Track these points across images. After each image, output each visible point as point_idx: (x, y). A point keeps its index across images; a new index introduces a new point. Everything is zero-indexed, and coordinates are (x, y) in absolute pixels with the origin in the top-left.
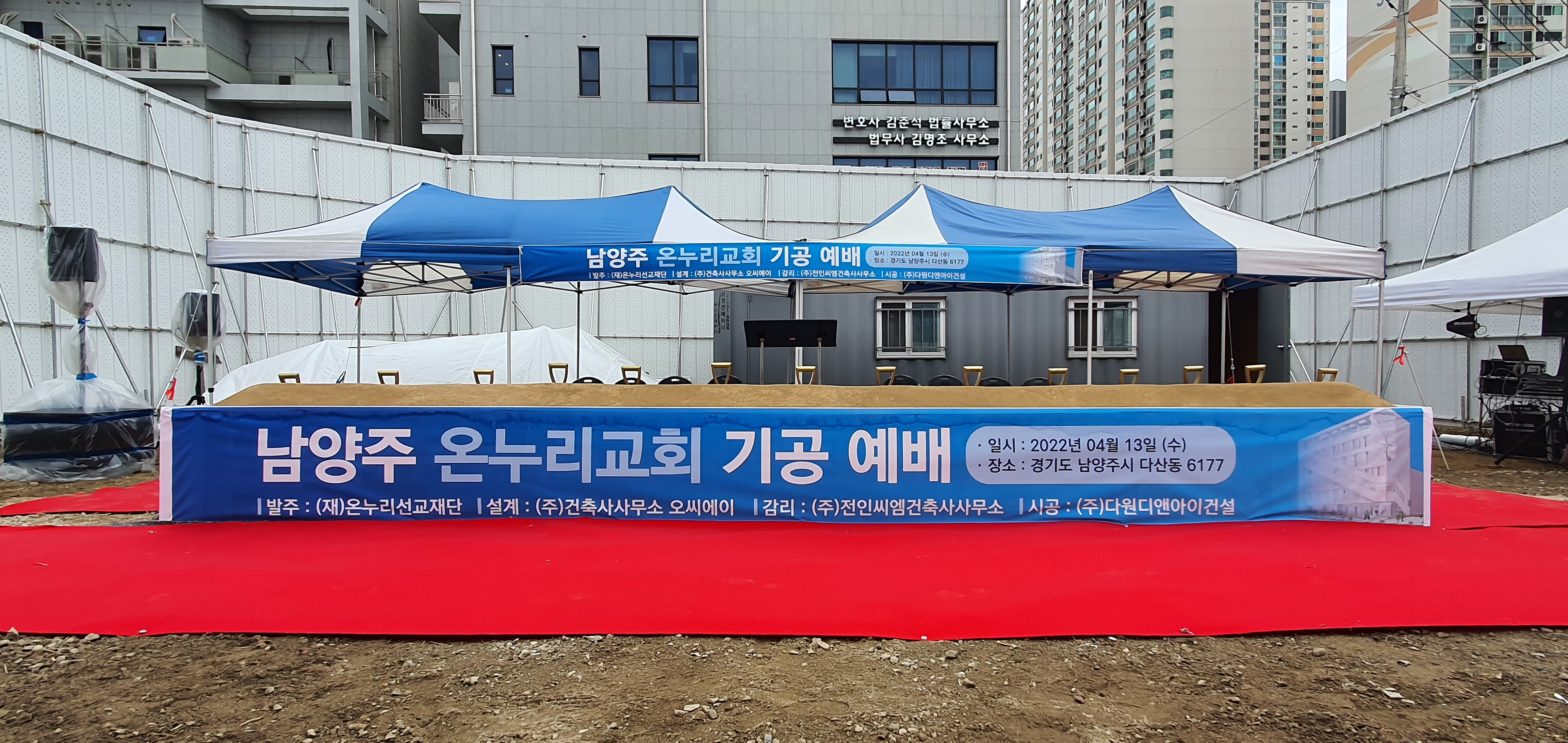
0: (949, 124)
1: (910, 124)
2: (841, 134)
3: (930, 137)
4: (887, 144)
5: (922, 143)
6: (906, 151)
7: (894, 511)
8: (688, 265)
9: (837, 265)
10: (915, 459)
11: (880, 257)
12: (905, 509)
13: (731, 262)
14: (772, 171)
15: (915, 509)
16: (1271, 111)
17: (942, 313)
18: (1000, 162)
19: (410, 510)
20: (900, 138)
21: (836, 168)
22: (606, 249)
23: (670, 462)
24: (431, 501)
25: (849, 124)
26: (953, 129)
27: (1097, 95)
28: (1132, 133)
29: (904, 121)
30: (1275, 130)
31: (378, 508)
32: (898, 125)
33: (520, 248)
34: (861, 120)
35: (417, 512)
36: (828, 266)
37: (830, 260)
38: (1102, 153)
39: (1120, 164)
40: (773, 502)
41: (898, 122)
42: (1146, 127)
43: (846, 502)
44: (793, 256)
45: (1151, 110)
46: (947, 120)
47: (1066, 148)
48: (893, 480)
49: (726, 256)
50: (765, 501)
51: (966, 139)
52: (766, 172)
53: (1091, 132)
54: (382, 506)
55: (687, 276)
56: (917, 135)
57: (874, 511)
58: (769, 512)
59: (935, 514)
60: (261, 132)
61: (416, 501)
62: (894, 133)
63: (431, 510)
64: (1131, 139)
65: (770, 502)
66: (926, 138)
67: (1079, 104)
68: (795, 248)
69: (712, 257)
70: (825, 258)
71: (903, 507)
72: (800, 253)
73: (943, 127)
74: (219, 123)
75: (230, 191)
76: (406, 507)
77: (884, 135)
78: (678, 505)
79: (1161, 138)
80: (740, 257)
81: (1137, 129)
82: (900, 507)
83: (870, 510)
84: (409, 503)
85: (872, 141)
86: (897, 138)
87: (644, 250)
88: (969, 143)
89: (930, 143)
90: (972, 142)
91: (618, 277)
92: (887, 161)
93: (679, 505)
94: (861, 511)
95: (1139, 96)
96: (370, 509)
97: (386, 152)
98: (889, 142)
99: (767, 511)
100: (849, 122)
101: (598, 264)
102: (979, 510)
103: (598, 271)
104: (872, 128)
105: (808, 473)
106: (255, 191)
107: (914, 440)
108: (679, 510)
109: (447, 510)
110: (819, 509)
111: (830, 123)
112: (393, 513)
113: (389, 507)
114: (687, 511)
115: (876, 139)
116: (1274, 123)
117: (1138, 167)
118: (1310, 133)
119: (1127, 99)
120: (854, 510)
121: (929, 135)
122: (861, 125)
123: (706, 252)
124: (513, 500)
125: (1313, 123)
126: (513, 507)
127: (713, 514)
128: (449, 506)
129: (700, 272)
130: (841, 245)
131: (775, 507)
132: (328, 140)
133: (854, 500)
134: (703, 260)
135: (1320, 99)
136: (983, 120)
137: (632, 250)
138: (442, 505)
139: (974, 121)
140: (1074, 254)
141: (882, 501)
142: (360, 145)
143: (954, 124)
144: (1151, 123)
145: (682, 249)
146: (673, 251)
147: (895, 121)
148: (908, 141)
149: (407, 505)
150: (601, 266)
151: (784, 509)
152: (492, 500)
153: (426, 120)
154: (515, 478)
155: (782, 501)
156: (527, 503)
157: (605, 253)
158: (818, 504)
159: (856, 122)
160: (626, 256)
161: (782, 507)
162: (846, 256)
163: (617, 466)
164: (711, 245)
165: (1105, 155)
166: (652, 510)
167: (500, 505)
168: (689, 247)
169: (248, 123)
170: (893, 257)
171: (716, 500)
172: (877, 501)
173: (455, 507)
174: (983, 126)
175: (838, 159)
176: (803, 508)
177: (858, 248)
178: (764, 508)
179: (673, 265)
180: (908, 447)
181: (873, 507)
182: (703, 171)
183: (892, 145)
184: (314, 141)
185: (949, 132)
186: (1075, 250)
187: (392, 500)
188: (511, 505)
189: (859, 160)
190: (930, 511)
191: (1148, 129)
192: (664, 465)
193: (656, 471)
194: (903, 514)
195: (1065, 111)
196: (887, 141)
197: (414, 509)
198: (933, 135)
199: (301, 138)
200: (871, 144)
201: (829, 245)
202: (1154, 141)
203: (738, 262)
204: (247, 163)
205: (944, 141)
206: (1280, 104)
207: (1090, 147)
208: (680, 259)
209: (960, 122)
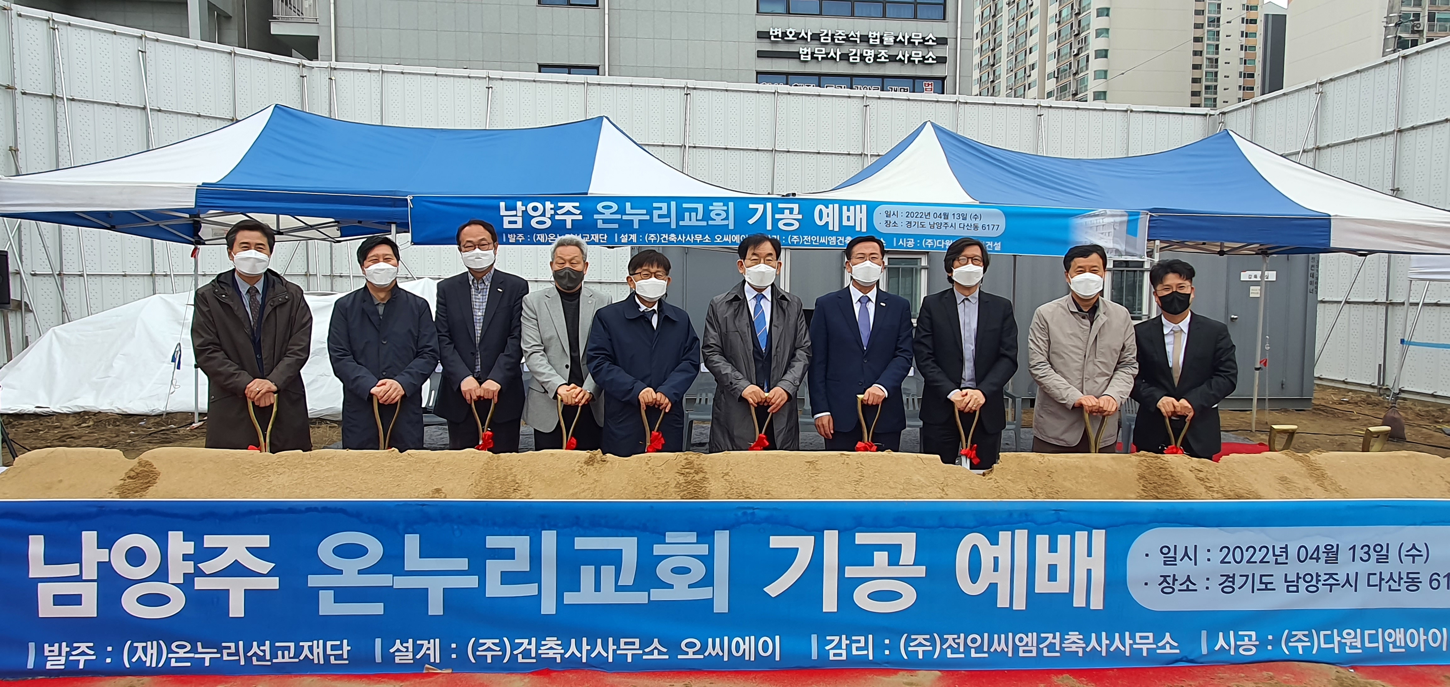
0: (892, 40)
1: (847, 39)
2: (765, 46)
3: (870, 53)
4: (820, 59)
5: (861, 60)
6: (842, 68)
7: (1021, 649)
8: (636, 226)
9: (837, 229)
10: (1052, 575)
11: (892, 219)
12: (1038, 647)
13: (694, 223)
14: (695, 89)
15: (1051, 647)
16: (1204, 33)
17: (923, 271)
18: (948, 83)
19: (268, 657)
20: (836, 54)
21: (762, 87)
22: (526, 202)
23: (681, 583)
24: (301, 644)
25: (776, 37)
26: (897, 45)
27: (1028, 11)
28: (1065, 52)
29: (840, 35)
30: (1208, 53)
31: (219, 655)
32: (833, 39)
33: (409, 198)
34: (791, 33)
35: (280, 660)
36: (824, 230)
37: (827, 223)
38: (1032, 72)
39: (1051, 85)
40: (840, 639)
41: (833, 35)
42: (1080, 46)
43: (950, 637)
44: (777, 216)
45: (1086, 28)
46: (889, 35)
47: (993, 65)
48: (1020, 604)
49: (687, 214)
50: (828, 638)
51: (910, 56)
52: (687, 91)
53: (1019, 52)
54: (225, 652)
55: (635, 241)
56: (854, 51)
57: (992, 650)
58: (835, 655)
59: (1080, 654)
60: (73, 29)
61: (277, 644)
62: (828, 47)
63: (302, 658)
64: (1064, 58)
65: (837, 638)
66: (865, 54)
67: (1009, 20)
68: (780, 206)
69: (668, 215)
70: (821, 220)
71: (1035, 644)
72: (787, 212)
73: (885, 43)
74: (20, 15)
75: (38, 98)
76: (262, 654)
77: (816, 49)
78: (693, 645)
79: (1095, 58)
80: (707, 216)
81: (1071, 48)
82: (1030, 644)
83: (986, 649)
84: (267, 647)
85: (802, 56)
86: (832, 54)
87: (577, 204)
88: (914, 61)
89: (869, 60)
90: (917, 60)
91: (542, 240)
92: (820, 79)
93: (695, 645)
94: (973, 651)
95: (1074, 13)
96: (208, 657)
97: (228, 56)
98: (822, 58)
99: (832, 652)
100: (776, 34)
101: (515, 222)
102: (1144, 647)
103: (515, 231)
104: (803, 42)
105: (894, 596)
106: (67, 99)
107: (1053, 548)
108: (694, 653)
109: (327, 657)
110: (910, 649)
111: (755, 34)
112: (242, 663)
113: (237, 653)
114: (706, 654)
115: (807, 54)
116: (1208, 45)
117: (1070, 88)
118: (1243, 56)
119: (1060, 16)
120: (962, 650)
121: (869, 51)
122: (791, 38)
123: (660, 208)
124: (432, 641)
125: (1246, 47)
126: (431, 652)
127: (747, 658)
128: (329, 652)
129: (652, 235)
130: (841, 203)
131: (844, 647)
132: (157, 40)
133: (962, 635)
134: (656, 220)
135: (1254, 21)
136: (931, 36)
137: (560, 204)
138: (318, 650)
139: (920, 37)
140: (1137, 219)
141: (1003, 636)
142: (197, 47)
143: (898, 40)
144: (1085, 42)
145: (628, 205)
146: (615, 207)
147: (830, 35)
148: (845, 57)
149: (264, 651)
150: (519, 225)
151: (858, 649)
152: (398, 641)
153: (275, 18)
154: (436, 607)
155: (854, 638)
156: (454, 646)
157: (524, 208)
158: (908, 641)
159: (784, 34)
160: (553, 212)
161: (854, 646)
162: (848, 217)
163: (598, 589)
164: (667, 199)
165: (1035, 74)
166: (651, 653)
167: (410, 649)
168: (638, 202)
169: (58, 17)
170: (909, 219)
171: (753, 638)
172: (996, 636)
173: (340, 652)
174: (930, 43)
175: (762, 76)
176: (887, 647)
177: (864, 207)
178: (827, 648)
179: (616, 226)
180: (1043, 558)
181: (990, 644)
182: (611, 88)
183: (825, 62)
184: (140, 40)
185: (891, 49)
186: (1138, 214)
187: (241, 643)
188: (428, 649)
189: (787, 77)
190: (1074, 649)
191: (1082, 48)
192: (671, 586)
193: (658, 595)
194: (1034, 654)
195: (992, 27)
196: (820, 57)
197: (274, 655)
198: (873, 51)
199: (124, 38)
200: (802, 59)
201: (826, 203)
202: (1088, 61)
203: (704, 223)
204: (57, 66)
205: (885, 58)
206: (1214, 26)
207: (1020, 66)
208: (625, 217)
209: (904, 37)
